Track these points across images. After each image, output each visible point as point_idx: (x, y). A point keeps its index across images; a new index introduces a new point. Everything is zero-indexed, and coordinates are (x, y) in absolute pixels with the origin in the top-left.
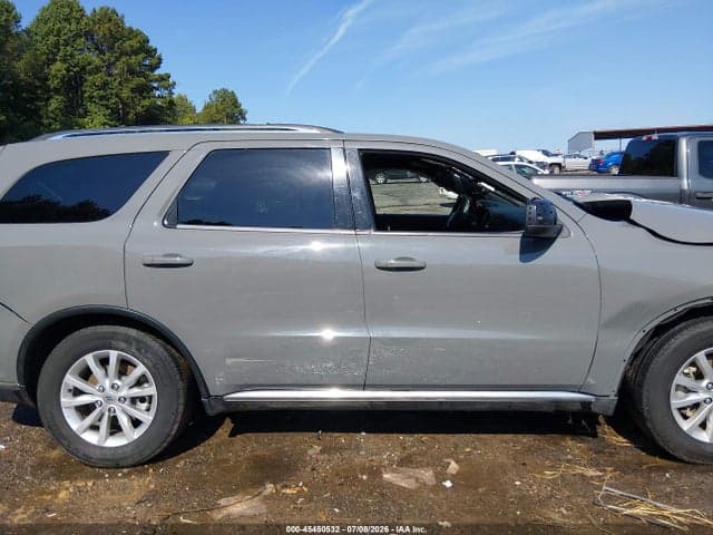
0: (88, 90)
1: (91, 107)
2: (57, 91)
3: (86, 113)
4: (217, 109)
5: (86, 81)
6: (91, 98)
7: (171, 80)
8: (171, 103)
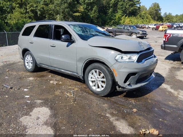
0: (119, 6)
1: (119, 11)
2: (111, 7)
3: (117, 12)
4: (152, 8)
5: (118, 4)
6: (119, 8)
7: (140, 2)
8: (139, 8)
